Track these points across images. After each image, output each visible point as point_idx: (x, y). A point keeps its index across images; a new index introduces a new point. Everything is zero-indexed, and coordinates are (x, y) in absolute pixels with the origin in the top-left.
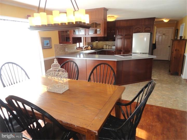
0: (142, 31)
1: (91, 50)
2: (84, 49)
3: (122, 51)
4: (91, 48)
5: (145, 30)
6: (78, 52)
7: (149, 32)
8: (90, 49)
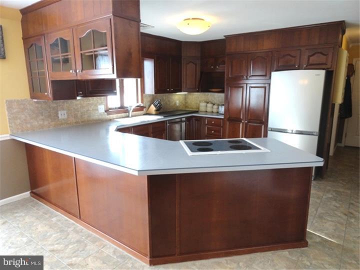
0: (299, 66)
1: (156, 114)
2: (133, 111)
3: (240, 121)
4: (156, 111)
5: (309, 60)
6: (110, 120)
7: (323, 69)
8: (154, 113)
